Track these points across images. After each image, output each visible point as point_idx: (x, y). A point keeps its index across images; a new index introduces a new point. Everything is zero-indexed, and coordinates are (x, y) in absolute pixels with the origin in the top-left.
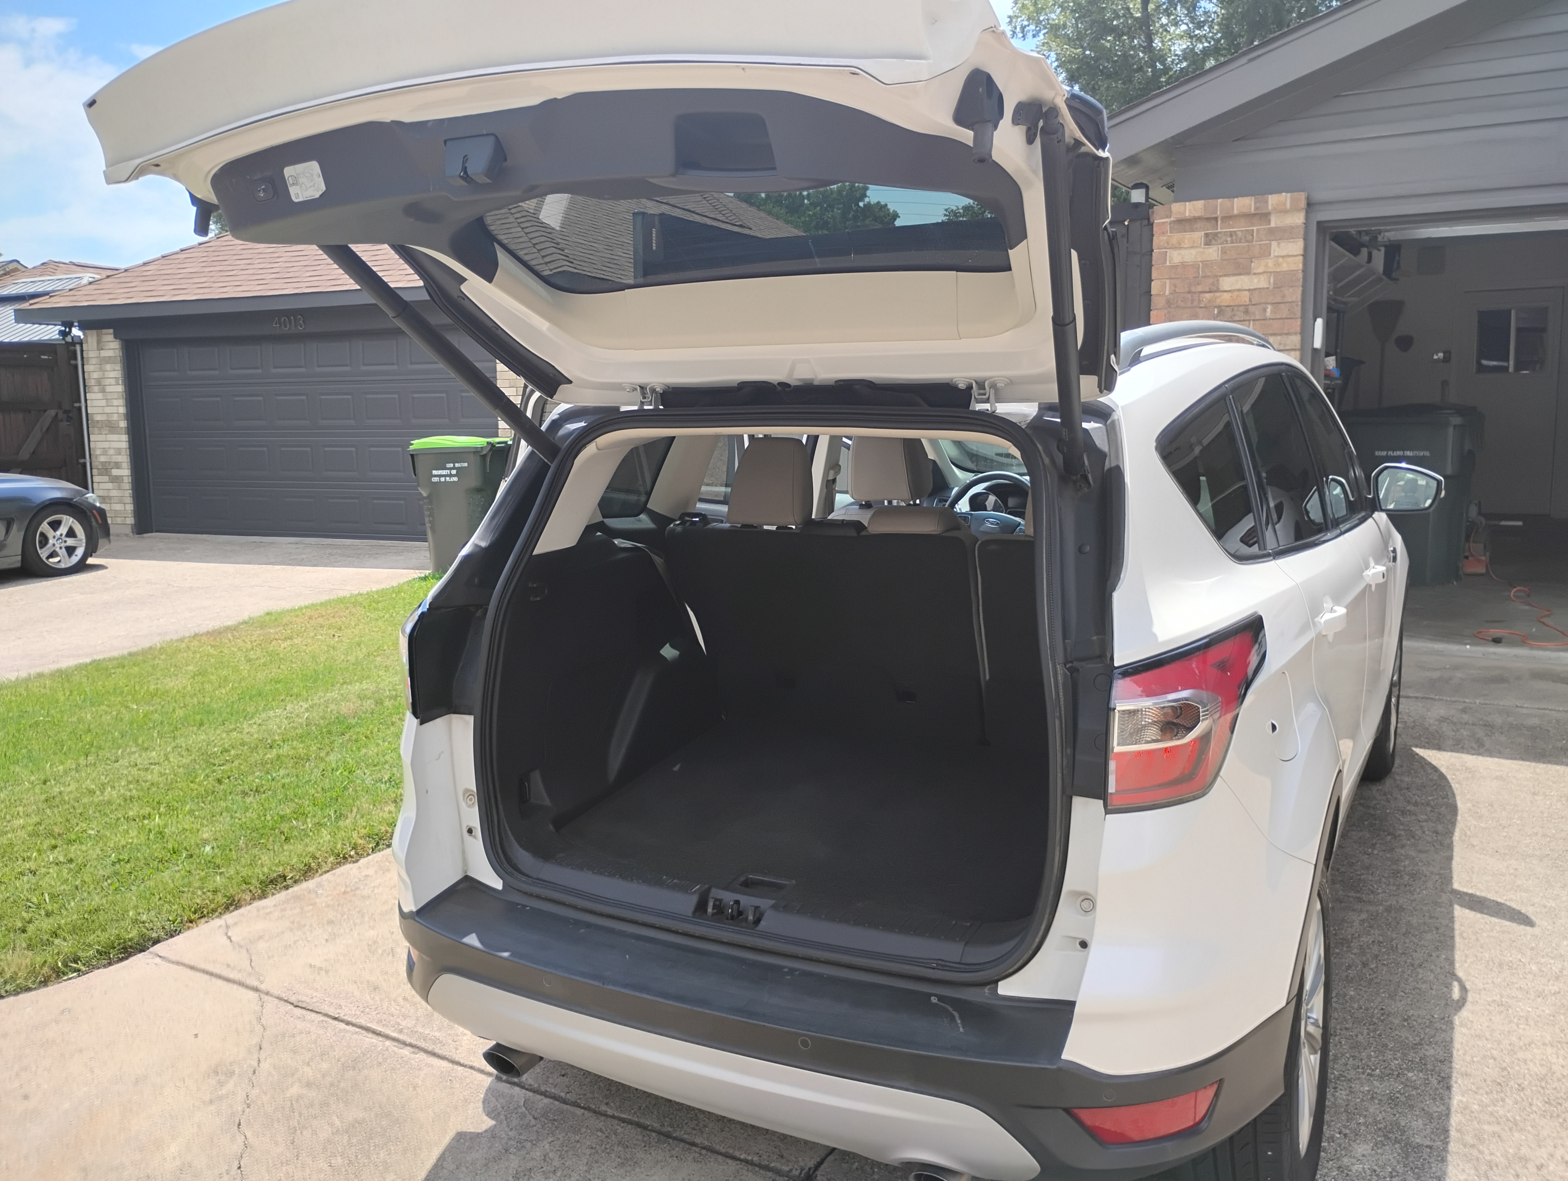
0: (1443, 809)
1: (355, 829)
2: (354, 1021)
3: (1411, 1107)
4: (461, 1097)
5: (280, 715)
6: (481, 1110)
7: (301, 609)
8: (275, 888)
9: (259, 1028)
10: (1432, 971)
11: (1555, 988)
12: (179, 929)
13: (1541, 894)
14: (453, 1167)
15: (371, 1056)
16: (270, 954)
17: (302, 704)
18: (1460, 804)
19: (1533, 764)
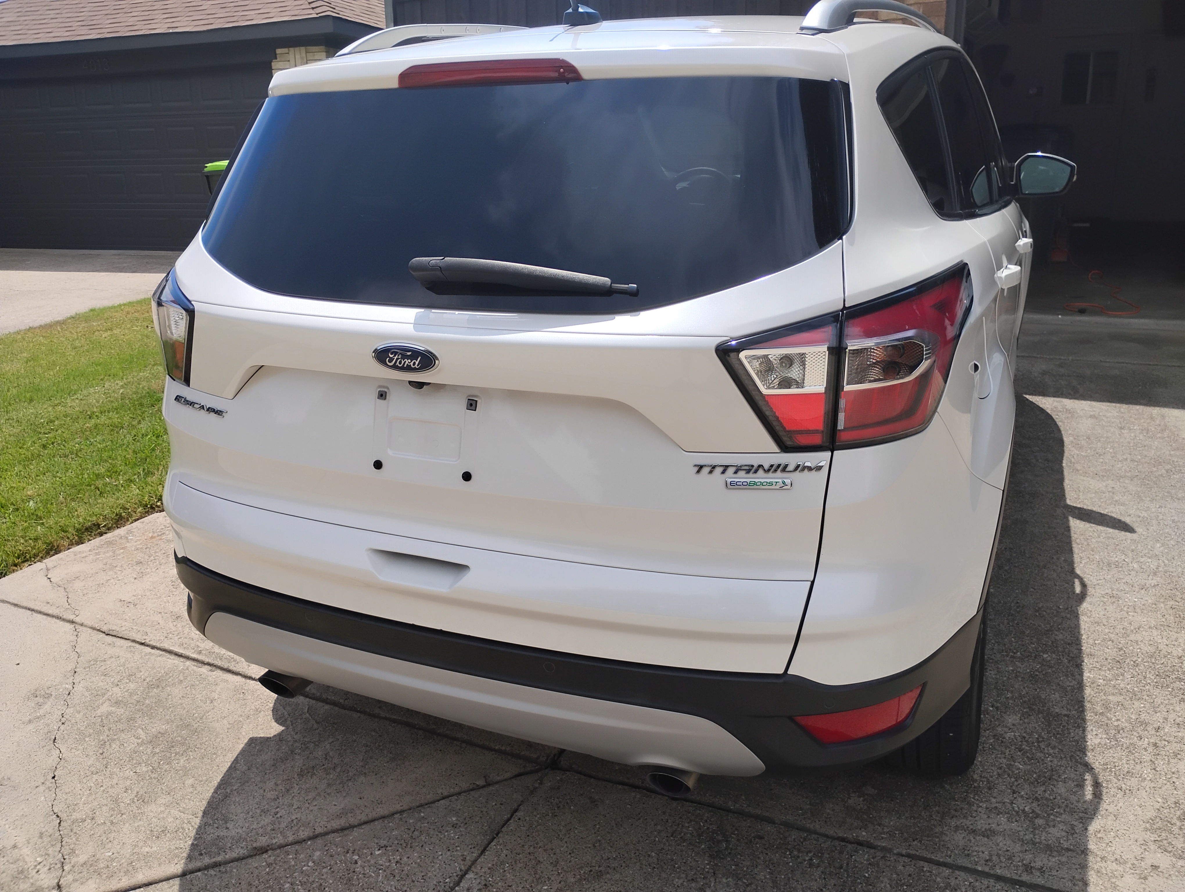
0: (1051, 442)
1: (160, 484)
2: (158, 645)
3: (1049, 683)
4: (253, 708)
5: (99, 391)
6: (270, 716)
7: (120, 305)
8: (90, 535)
9: (74, 655)
10: (1054, 570)
11: (1154, 582)
12: (5, 572)
13: (1135, 507)
14: (245, 768)
15: (173, 675)
16: (85, 592)
17: (118, 382)
18: (1065, 439)
19: (1118, 405)
